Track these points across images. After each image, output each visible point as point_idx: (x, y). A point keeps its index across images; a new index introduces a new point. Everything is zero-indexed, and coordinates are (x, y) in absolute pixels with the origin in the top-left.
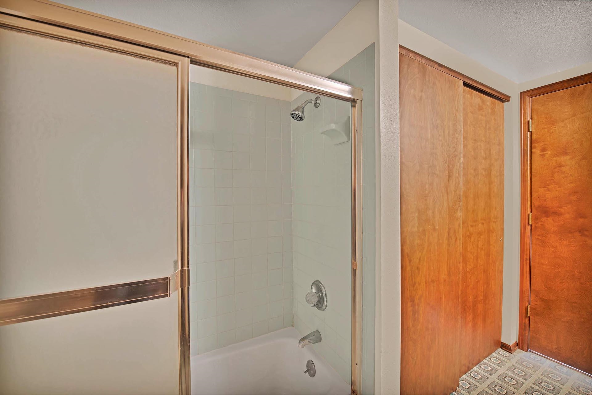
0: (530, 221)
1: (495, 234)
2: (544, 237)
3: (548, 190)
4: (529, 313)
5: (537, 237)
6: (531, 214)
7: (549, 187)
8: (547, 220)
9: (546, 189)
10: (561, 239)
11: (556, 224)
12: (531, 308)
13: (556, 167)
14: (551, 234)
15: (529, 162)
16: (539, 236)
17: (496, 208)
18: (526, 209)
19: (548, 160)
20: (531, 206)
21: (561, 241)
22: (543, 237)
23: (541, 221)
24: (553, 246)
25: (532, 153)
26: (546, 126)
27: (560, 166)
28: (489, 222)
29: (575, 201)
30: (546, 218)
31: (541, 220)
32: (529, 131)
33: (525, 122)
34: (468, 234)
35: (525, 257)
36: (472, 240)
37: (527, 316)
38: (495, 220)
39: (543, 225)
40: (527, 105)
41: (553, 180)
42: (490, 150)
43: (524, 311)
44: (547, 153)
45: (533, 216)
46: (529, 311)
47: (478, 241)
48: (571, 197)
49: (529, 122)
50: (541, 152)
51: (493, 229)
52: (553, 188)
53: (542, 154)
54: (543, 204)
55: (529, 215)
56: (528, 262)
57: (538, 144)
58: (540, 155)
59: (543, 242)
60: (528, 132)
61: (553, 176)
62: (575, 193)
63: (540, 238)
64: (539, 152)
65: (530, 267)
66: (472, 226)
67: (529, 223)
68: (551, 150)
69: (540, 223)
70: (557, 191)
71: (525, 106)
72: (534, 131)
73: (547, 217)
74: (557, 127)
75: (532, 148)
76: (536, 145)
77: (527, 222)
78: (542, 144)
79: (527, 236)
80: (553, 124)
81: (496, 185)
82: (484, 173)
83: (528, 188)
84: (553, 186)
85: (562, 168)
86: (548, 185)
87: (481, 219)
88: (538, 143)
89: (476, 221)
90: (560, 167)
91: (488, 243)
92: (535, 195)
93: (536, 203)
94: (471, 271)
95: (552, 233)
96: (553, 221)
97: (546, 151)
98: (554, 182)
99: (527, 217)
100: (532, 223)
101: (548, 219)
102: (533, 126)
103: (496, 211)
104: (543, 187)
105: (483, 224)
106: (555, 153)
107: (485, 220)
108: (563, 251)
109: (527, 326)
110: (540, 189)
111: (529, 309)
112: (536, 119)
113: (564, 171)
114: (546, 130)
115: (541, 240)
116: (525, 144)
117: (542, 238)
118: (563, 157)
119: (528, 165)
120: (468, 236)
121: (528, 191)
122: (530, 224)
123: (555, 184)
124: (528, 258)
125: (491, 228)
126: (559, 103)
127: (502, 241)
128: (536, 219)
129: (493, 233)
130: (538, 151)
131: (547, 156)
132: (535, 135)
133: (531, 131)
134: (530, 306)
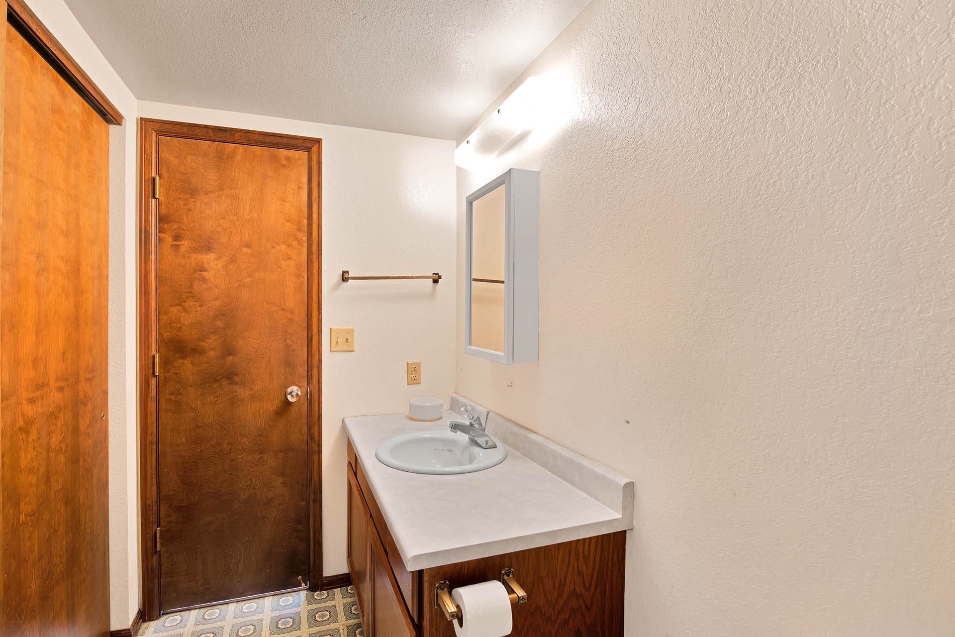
0: (157, 370)
1: (89, 407)
2: (179, 396)
3: (185, 310)
4: (158, 545)
5: (168, 396)
6: (157, 356)
7: (186, 305)
8: (183, 363)
9: (182, 308)
10: (203, 394)
11: (197, 369)
12: (161, 532)
13: (196, 271)
14: (189, 388)
15: (153, 257)
16: (171, 394)
17: (91, 350)
18: (148, 347)
19: (184, 257)
20: (157, 340)
21: (203, 398)
22: (177, 395)
23: (175, 367)
24: (193, 408)
25: (159, 240)
26: (181, 196)
27: (201, 269)
28: (77, 382)
29: (221, 328)
30: (181, 361)
31: (174, 364)
32: (154, 197)
33: (147, 178)
34: (21, 423)
35: (149, 438)
36: (33, 436)
37: (156, 552)
38: (90, 376)
39: (177, 373)
40: (152, 147)
41: (192, 293)
42: (78, 215)
43: (150, 544)
44: (183, 245)
45: (160, 359)
46: (158, 540)
47: (49, 434)
48: (217, 323)
49: (154, 179)
50: (174, 241)
51: (85, 397)
52: (191, 307)
53: (174, 244)
54: (177, 336)
55: (154, 357)
56: (154, 446)
57: (168, 225)
58: (172, 246)
59: (178, 404)
60: (153, 200)
61: (191, 286)
62: (221, 315)
63: (173, 398)
64: (170, 240)
65: (158, 456)
66: (32, 401)
67: (154, 373)
68: (189, 240)
69: (172, 370)
70: (197, 311)
71: (147, 146)
72: (162, 199)
73: (184, 358)
74: (198, 202)
75: (160, 230)
76: (166, 226)
77: (151, 371)
78: (175, 226)
79: (151, 398)
80: (192, 195)
81: (92, 299)
82: (63, 267)
83: (153, 306)
84: (191, 304)
85: (205, 273)
86: (185, 302)
87: (57, 379)
88: (168, 223)
89: (43, 385)
90: (201, 271)
91: (76, 431)
92: (164, 319)
93: (166, 334)
94: (33, 518)
95: (191, 386)
96: (192, 364)
97: (181, 241)
98: (193, 297)
99: (150, 361)
100: (160, 372)
101: (185, 361)
102: (162, 190)
103: (91, 355)
104: (177, 305)
105: (61, 389)
106: (194, 247)
107: (66, 380)
108: (207, 413)
109: (156, 571)
110: (171, 308)
111: (158, 536)
112: (166, 177)
113: (207, 277)
114: (181, 203)
115: (175, 401)
116: (147, 221)
117: (176, 398)
118: (206, 255)
119: (151, 262)
120: (21, 429)
121: (153, 312)
122: (157, 374)
123: (195, 300)
124: (154, 439)
125: (81, 395)
126: (201, 162)
127: (104, 418)
128: (165, 363)
129: (85, 404)
130: (168, 238)
131: (183, 249)
132: (163, 207)
133: (158, 197)
134: (160, 530)
